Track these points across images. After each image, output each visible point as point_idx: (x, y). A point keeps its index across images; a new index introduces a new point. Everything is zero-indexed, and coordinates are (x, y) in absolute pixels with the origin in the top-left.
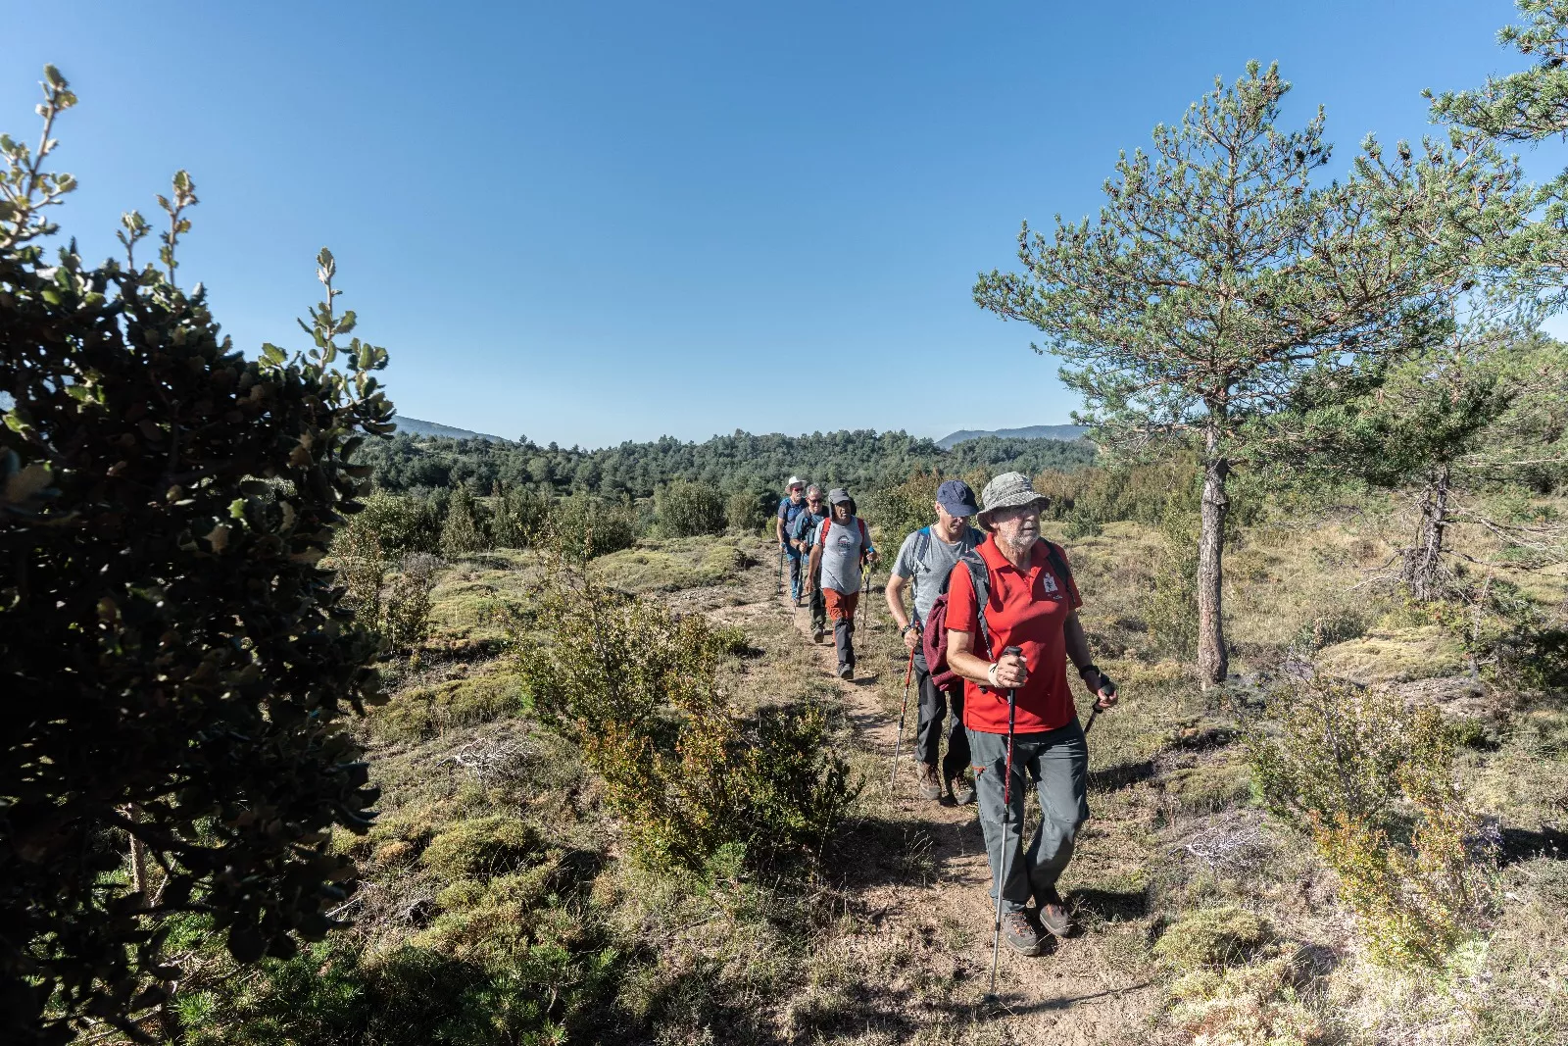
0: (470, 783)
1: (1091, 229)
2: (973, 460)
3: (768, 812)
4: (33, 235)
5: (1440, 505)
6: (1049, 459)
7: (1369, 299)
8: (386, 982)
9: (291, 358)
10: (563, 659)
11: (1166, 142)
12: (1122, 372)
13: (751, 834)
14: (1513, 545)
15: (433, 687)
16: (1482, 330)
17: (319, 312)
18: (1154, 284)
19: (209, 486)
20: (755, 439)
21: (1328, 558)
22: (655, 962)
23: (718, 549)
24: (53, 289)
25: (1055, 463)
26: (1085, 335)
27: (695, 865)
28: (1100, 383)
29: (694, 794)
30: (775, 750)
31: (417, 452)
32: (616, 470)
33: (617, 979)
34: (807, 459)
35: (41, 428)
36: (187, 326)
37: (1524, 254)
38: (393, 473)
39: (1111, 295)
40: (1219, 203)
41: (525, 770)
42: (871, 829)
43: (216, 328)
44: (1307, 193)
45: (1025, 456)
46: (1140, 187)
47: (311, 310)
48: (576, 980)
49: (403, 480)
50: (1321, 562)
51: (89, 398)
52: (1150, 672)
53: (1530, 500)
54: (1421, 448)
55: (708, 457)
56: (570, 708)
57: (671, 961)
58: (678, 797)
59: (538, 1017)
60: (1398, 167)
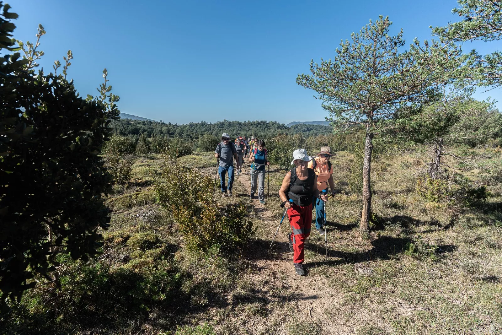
0: (141, 221)
1: (332, 63)
2: (297, 131)
3: (228, 236)
4: (33, 67)
5: (440, 149)
6: (321, 131)
7: (415, 86)
8: (116, 278)
9: (94, 99)
10: (169, 187)
11: (355, 38)
12: (341, 105)
13: (222, 242)
14: (462, 163)
15: (132, 194)
16: (453, 97)
17: (102, 86)
18: (351, 79)
19: (72, 133)
20: (230, 122)
21: (407, 165)
22: (192, 278)
24: (37, 81)
25: (323, 133)
26: (330, 94)
27: (205, 250)
28: (334, 109)
29: (205, 229)
30: (230, 217)
31: (131, 124)
32: (188, 131)
33: (181, 282)
34: (245, 129)
35: (31, 117)
36: (68, 90)
37: (460, 75)
38: (124, 130)
39: (338, 82)
40: (371, 57)
41: (156, 220)
42: (259, 242)
43: (75, 91)
44: (398, 54)
45: (313, 130)
46: (347, 50)
48: (169, 282)
49: (126, 132)
50: (403, 166)
51: (43, 109)
52: (349, 198)
53: (469, 149)
54: (432, 132)
55: (215, 127)
56: (170, 202)
57: (197, 278)
58: (201, 230)
59: (157, 291)
60: (424, 48)
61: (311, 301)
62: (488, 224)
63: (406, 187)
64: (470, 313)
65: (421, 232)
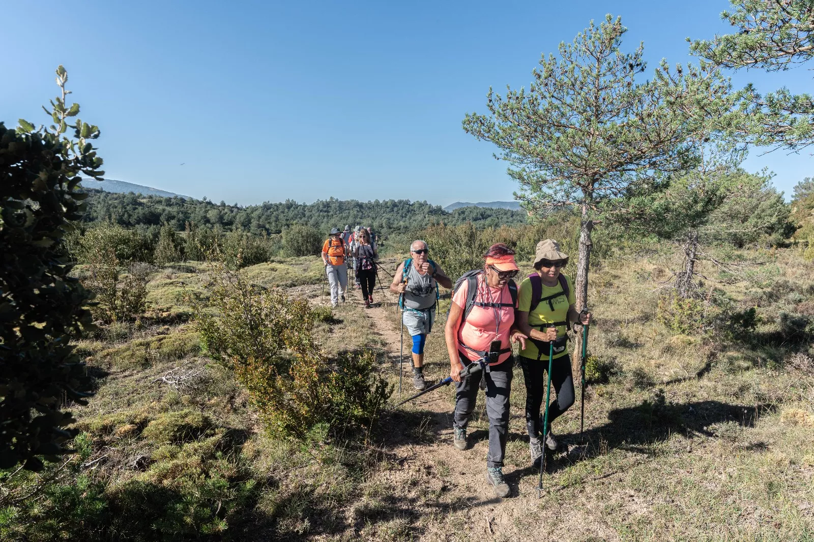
0: (171, 390)
1: (525, 94)
2: (464, 219)
3: (342, 407)
5: (693, 250)
6: (505, 219)
7: (662, 142)
8: (122, 500)
9: (37, 129)
10: (225, 323)
11: (565, 51)
12: (541, 172)
13: (332, 419)
14: (724, 272)
15: (149, 338)
16: (715, 164)
17: (56, 103)
18: (558, 126)
20: (341, 203)
21: (642, 277)
22: (278, 487)
23: (318, 264)
25: (508, 222)
26: (521, 151)
27: (300, 436)
28: (529, 177)
29: (300, 397)
30: (346, 373)
31: (141, 204)
32: (260, 218)
33: (256, 496)
34: (370, 215)
37: (729, 125)
38: (126, 215)
39: (536, 131)
40: (591, 87)
41: (204, 384)
42: (400, 416)
44: (634, 86)
45: (492, 218)
46: (551, 74)
47: (52, 102)
48: (232, 497)
49: (132, 220)
50: (638, 278)
53: (734, 251)
54: (684, 220)
55: (314, 212)
56: (229, 351)
57: (287, 486)
58: (291, 399)
59: (210, 516)
60: (676, 77)
61: (491, 506)
62: (757, 366)
63: (642, 311)
64: (729, 500)
65: (664, 384)
